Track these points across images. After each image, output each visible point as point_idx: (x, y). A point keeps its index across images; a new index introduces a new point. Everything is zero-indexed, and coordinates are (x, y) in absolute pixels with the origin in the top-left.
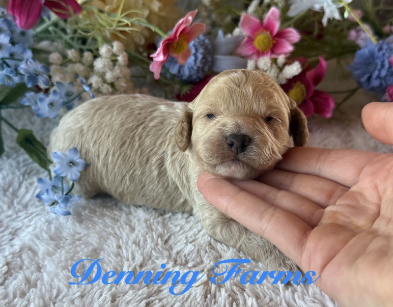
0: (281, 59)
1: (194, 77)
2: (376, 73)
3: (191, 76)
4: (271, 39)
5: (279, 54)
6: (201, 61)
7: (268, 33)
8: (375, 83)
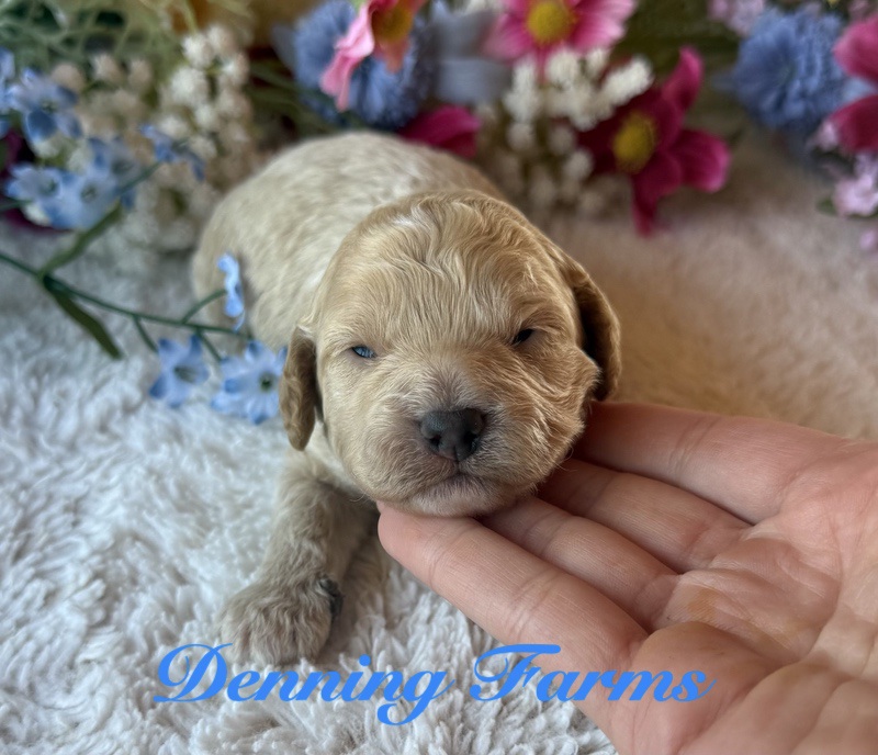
0: (596, 59)
2: (797, 86)
4: (568, 14)
6: (414, 73)
8: (795, 109)
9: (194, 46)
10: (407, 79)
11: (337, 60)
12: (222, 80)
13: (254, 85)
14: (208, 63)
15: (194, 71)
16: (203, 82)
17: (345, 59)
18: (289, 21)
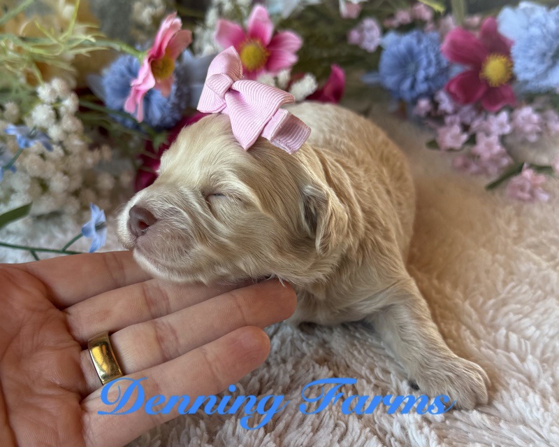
0: (284, 75)
1: (169, 119)
3: (165, 118)
4: (264, 51)
5: (279, 70)
6: (176, 94)
7: (258, 42)
9: (44, 91)
10: (173, 99)
11: (132, 93)
12: (62, 110)
13: (81, 111)
14: (53, 101)
15: (45, 106)
16: (52, 112)
17: (137, 91)
18: (97, 72)
